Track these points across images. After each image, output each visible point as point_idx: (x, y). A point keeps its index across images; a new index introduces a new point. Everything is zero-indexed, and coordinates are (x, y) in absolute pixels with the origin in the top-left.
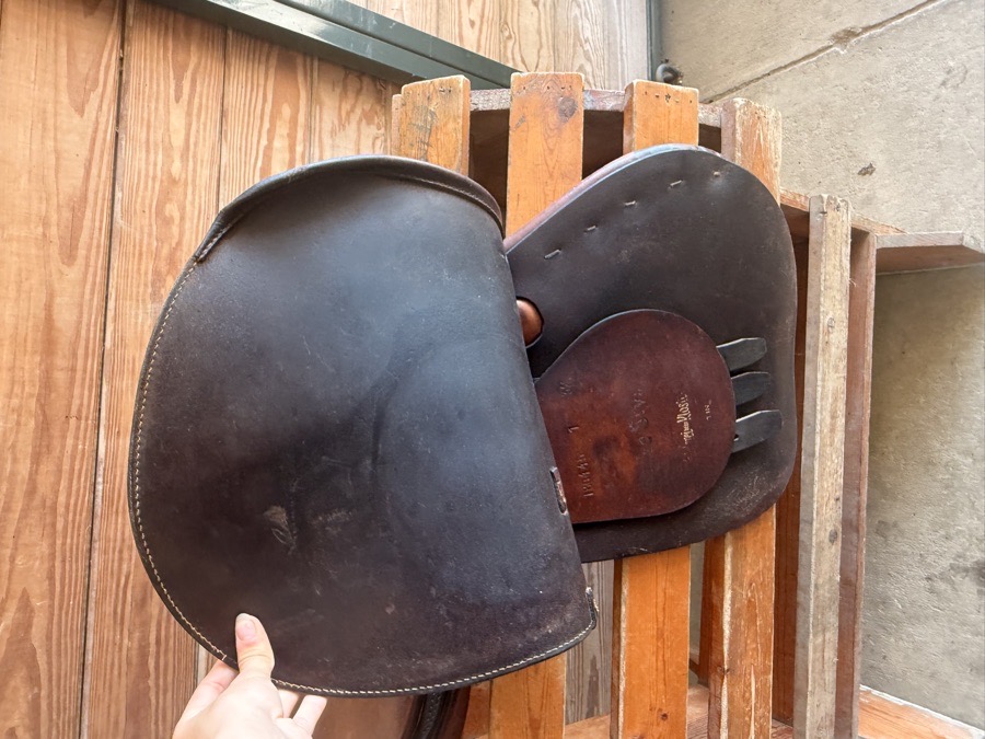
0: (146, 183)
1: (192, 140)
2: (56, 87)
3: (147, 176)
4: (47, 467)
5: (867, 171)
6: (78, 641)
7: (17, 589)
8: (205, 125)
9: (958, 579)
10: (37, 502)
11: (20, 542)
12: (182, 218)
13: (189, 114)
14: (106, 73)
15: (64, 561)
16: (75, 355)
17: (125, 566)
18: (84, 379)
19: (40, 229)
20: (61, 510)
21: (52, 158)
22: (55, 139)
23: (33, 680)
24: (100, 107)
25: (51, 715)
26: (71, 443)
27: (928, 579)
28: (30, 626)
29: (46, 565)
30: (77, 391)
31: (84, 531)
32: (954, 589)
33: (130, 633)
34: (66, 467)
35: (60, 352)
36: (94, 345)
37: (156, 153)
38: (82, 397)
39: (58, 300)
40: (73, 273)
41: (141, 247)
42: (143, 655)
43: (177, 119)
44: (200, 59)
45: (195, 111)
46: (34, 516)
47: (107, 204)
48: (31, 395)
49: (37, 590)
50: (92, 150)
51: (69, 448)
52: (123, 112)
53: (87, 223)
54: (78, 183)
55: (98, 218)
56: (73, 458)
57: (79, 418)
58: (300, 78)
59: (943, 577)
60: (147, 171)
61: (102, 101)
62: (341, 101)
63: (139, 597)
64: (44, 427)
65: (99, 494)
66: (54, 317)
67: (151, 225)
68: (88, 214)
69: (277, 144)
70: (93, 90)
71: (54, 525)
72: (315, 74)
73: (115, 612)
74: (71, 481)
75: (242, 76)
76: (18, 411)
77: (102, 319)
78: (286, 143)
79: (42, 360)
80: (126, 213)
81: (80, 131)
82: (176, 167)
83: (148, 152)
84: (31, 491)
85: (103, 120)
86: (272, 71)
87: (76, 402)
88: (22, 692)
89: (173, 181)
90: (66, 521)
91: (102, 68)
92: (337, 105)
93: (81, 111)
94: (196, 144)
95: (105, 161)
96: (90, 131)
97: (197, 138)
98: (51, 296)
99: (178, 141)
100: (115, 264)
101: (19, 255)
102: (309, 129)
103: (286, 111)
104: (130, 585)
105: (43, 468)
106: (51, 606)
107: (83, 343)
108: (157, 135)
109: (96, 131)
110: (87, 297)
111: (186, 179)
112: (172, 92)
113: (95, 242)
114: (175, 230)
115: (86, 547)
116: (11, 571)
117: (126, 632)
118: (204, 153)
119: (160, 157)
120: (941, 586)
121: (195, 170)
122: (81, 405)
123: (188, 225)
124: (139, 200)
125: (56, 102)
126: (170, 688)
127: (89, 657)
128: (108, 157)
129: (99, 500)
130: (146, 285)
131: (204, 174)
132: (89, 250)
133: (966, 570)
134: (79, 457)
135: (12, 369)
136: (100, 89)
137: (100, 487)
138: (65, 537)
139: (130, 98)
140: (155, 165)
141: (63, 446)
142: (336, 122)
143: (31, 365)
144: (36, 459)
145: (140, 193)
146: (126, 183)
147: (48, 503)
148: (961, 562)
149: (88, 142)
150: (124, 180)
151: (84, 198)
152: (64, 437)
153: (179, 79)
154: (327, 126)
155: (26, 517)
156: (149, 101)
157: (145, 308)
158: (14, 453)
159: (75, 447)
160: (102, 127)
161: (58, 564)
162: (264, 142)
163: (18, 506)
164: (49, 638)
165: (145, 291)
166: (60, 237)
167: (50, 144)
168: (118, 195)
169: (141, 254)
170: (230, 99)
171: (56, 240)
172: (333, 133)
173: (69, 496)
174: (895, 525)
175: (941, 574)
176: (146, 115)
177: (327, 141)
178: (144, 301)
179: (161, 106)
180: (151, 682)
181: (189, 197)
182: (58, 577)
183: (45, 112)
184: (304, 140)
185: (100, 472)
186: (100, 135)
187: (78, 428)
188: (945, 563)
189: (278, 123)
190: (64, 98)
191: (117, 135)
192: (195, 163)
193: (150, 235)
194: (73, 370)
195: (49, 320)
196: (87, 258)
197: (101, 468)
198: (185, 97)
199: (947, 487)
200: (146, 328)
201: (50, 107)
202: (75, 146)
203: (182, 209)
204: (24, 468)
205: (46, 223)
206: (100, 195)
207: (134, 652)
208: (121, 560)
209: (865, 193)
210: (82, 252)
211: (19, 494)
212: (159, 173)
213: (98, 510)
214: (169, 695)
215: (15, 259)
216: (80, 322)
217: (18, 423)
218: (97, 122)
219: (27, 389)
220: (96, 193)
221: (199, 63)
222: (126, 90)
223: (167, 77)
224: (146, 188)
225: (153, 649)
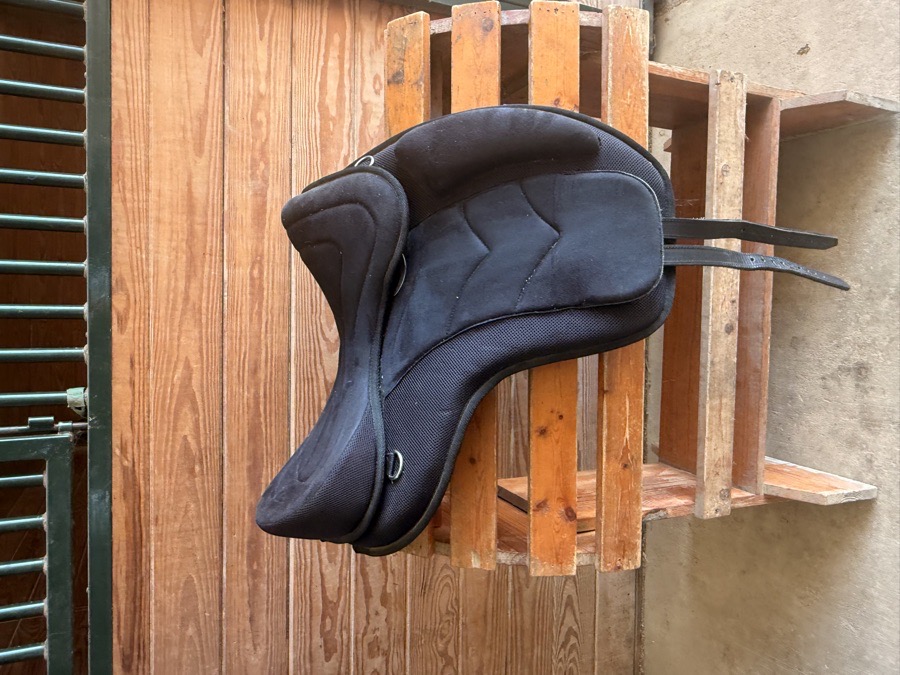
0: (244, 98)
1: (272, 66)
2: (185, 40)
3: (244, 93)
4: (194, 285)
5: (804, 51)
6: (218, 390)
7: (183, 356)
8: (281, 54)
9: (842, 377)
10: (190, 306)
11: (183, 329)
12: (268, 122)
13: (269, 47)
14: (215, 25)
15: (207, 342)
16: (206, 215)
17: (243, 348)
18: (213, 230)
19: (181, 134)
20: (204, 311)
21: (186, 85)
22: (187, 73)
23: (195, 410)
24: (212, 49)
25: (205, 430)
26: (208, 270)
27: (823, 378)
28: (190, 379)
29: (198, 344)
30: (209, 239)
31: (218, 324)
32: (840, 385)
33: (248, 388)
34: (205, 285)
35: (198, 213)
36: (217, 208)
37: (249, 77)
38: (212, 241)
39: (194, 180)
40: (202, 162)
41: (243, 141)
42: (257, 404)
43: (262, 54)
44: (275, 6)
45: (273, 45)
46: (189, 315)
47: (220, 115)
48: (183, 240)
49: (194, 358)
50: (209, 79)
51: (206, 273)
52: (227, 51)
53: (208, 128)
54: (202, 102)
55: (215, 124)
56: (209, 279)
57: (211, 255)
58: (346, 13)
59: (833, 377)
60: (244, 89)
61: (213, 44)
62: (377, 26)
63: (253, 367)
64: (191, 260)
65: (226, 302)
66: (193, 191)
67: (248, 128)
68: (209, 122)
69: (331, 64)
70: (207, 37)
71: (201, 320)
72: (357, 8)
73: (239, 375)
74: (209, 294)
75: (305, 15)
76: (176, 249)
77: (220, 191)
78: (337, 62)
79: (187, 219)
80: (233, 121)
81: (200, 67)
82: (263, 87)
83: (244, 77)
84: (186, 299)
85: (214, 57)
86: (325, 10)
87: (209, 245)
88: (189, 416)
89: (261, 96)
90: (207, 318)
91: (212, 22)
92: (374, 30)
93: (201, 53)
94: (275, 69)
95: (217, 86)
96: (207, 65)
97: (275, 64)
98: (190, 177)
99: (263, 68)
100: (227, 155)
101: (170, 151)
102: (353, 51)
103: (337, 39)
104: (247, 360)
105: (193, 285)
106: (202, 368)
107: (211, 207)
108: (249, 65)
109: (211, 64)
110: (211, 177)
111: (269, 94)
112: (257, 33)
113: (214, 141)
114: (264, 130)
115: (219, 335)
116: (178, 346)
117: (246, 388)
118: (281, 75)
119: (252, 80)
120: (831, 383)
121: (274, 88)
122: (212, 246)
123: (272, 126)
124: (240, 111)
125: (186, 48)
126: (274, 424)
127: (225, 400)
128: (219, 84)
129: (225, 306)
130: (247, 168)
131: (281, 89)
132: (211, 147)
133: (849, 370)
134: (212, 279)
135: (171, 223)
136: (212, 36)
137: (226, 298)
138: (207, 328)
139: (231, 41)
140: (249, 86)
141: (203, 272)
142: (373, 44)
143: (181, 221)
144: (188, 279)
145: (241, 106)
146: (231, 98)
147: (197, 307)
148: (846, 364)
149: (206, 74)
150: (230, 98)
151: (206, 111)
152: (203, 266)
153: (262, 23)
154: (366, 47)
155: (185, 314)
156: (243, 41)
157: (247, 184)
158: (176, 275)
159: (210, 273)
160: (214, 63)
161: (204, 343)
162: (321, 63)
163: (180, 307)
164: (202, 386)
165: (247, 173)
166: (194, 139)
167: (183, 76)
168: (227, 108)
169: (242, 148)
170: (297, 34)
171: (191, 141)
172: (371, 52)
173: (208, 302)
174: (803, 340)
175: (833, 374)
176: (241, 52)
177: (367, 58)
178: (246, 179)
179: (251, 44)
180: (262, 420)
181: (272, 107)
182: (204, 351)
183: (179, 56)
184: (350, 59)
185: (226, 289)
186: (213, 67)
187: (211, 261)
188: (835, 365)
189: (331, 48)
190: (190, 45)
191: (224, 67)
192: (275, 83)
193: (248, 135)
194: (206, 224)
195: (190, 191)
196: (210, 151)
197: (226, 286)
198: (266, 35)
199: (841, 307)
200: (249, 198)
201: (182, 52)
202: (198, 77)
203: (268, 116)
204: (182, 285)
205: (184, 129)
206: (215, 109)
207: (252, 401)
208: (240, 344)
209: (801, 70)
210: (207, 148)
211: (180, 300)
212: (252, 92)
213: (225, 312)
214: (273, 427)
215: (168, 153)
216: (208, 194)
217: (177, 257)
218: (211, 58)
219: (180, 236)
220: (213, 108)
221: (274, 11)
222: (228, 35)
223: (253, 23)
224: (244, 103)
225: (262, 400)
